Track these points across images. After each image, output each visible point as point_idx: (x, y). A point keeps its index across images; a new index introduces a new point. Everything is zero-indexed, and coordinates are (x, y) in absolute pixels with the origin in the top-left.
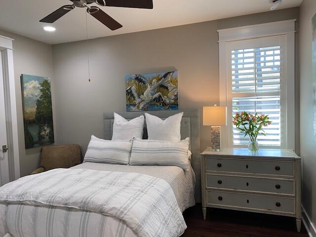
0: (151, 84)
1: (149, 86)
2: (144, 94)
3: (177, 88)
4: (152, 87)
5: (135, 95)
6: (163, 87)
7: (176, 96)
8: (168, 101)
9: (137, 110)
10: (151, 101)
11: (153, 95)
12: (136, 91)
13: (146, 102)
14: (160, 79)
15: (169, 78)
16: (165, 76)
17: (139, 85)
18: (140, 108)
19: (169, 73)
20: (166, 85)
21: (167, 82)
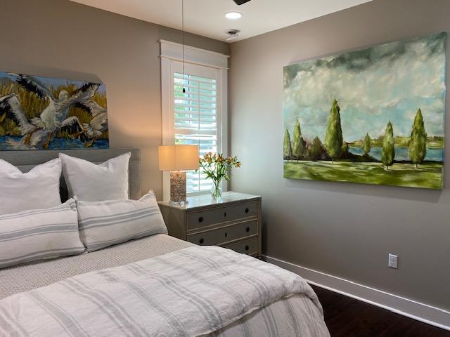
0: (56, 97)
1: (52, 103)
2: (42, 115)
3: (105, 112)
4: (60, 104)
5: (20, 115)
6: (80, 107)
7: (105, 125)
8: (90, 133)
9: (24, 147)
10: (57, 131)
11: (60, 119)
12: (22, 109)
13: (46, 132)
14: (75, 93)
15: (92, 93)
16: (85, 88)
17: (27, 96)
18: (33, 144)
19: (91, 85)
20: (86, 104)
21: (88, 99)
